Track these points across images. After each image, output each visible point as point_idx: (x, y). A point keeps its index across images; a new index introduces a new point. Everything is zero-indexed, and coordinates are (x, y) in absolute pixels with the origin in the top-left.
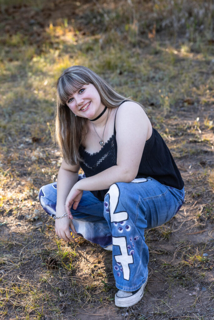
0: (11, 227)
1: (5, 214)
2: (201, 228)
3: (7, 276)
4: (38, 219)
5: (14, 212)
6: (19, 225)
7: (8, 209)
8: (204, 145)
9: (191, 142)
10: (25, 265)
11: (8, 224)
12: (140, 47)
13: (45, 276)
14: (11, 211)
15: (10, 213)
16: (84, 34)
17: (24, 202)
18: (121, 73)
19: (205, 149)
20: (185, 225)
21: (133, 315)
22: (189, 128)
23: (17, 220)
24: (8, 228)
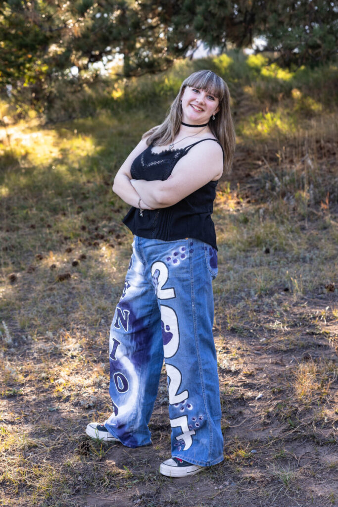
0: (62, 413)
1: (61, 400)
2: (265, 424)
3: (33, 458)
4: (94, 407)
5: (72, 398)
6: (72, 411)
7: (67, 394)
8: (322, 339)
9: (308, 334)
10: (57, 449)
11: (61, 410)
12: (309, 220)
13: (73, 460)
14: (69, 397)
15: (67, 399)
16: (249, 202)
17: (87, 389)
18: (267, 251)
19: (320, 342)
20: (249, 421)
21: (143, 502)
22: (314, 318)
23: (72, 407)
24: (58, 413)
